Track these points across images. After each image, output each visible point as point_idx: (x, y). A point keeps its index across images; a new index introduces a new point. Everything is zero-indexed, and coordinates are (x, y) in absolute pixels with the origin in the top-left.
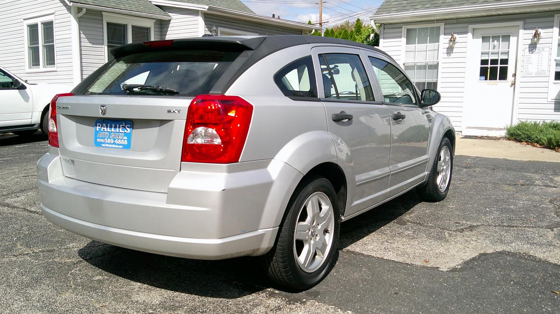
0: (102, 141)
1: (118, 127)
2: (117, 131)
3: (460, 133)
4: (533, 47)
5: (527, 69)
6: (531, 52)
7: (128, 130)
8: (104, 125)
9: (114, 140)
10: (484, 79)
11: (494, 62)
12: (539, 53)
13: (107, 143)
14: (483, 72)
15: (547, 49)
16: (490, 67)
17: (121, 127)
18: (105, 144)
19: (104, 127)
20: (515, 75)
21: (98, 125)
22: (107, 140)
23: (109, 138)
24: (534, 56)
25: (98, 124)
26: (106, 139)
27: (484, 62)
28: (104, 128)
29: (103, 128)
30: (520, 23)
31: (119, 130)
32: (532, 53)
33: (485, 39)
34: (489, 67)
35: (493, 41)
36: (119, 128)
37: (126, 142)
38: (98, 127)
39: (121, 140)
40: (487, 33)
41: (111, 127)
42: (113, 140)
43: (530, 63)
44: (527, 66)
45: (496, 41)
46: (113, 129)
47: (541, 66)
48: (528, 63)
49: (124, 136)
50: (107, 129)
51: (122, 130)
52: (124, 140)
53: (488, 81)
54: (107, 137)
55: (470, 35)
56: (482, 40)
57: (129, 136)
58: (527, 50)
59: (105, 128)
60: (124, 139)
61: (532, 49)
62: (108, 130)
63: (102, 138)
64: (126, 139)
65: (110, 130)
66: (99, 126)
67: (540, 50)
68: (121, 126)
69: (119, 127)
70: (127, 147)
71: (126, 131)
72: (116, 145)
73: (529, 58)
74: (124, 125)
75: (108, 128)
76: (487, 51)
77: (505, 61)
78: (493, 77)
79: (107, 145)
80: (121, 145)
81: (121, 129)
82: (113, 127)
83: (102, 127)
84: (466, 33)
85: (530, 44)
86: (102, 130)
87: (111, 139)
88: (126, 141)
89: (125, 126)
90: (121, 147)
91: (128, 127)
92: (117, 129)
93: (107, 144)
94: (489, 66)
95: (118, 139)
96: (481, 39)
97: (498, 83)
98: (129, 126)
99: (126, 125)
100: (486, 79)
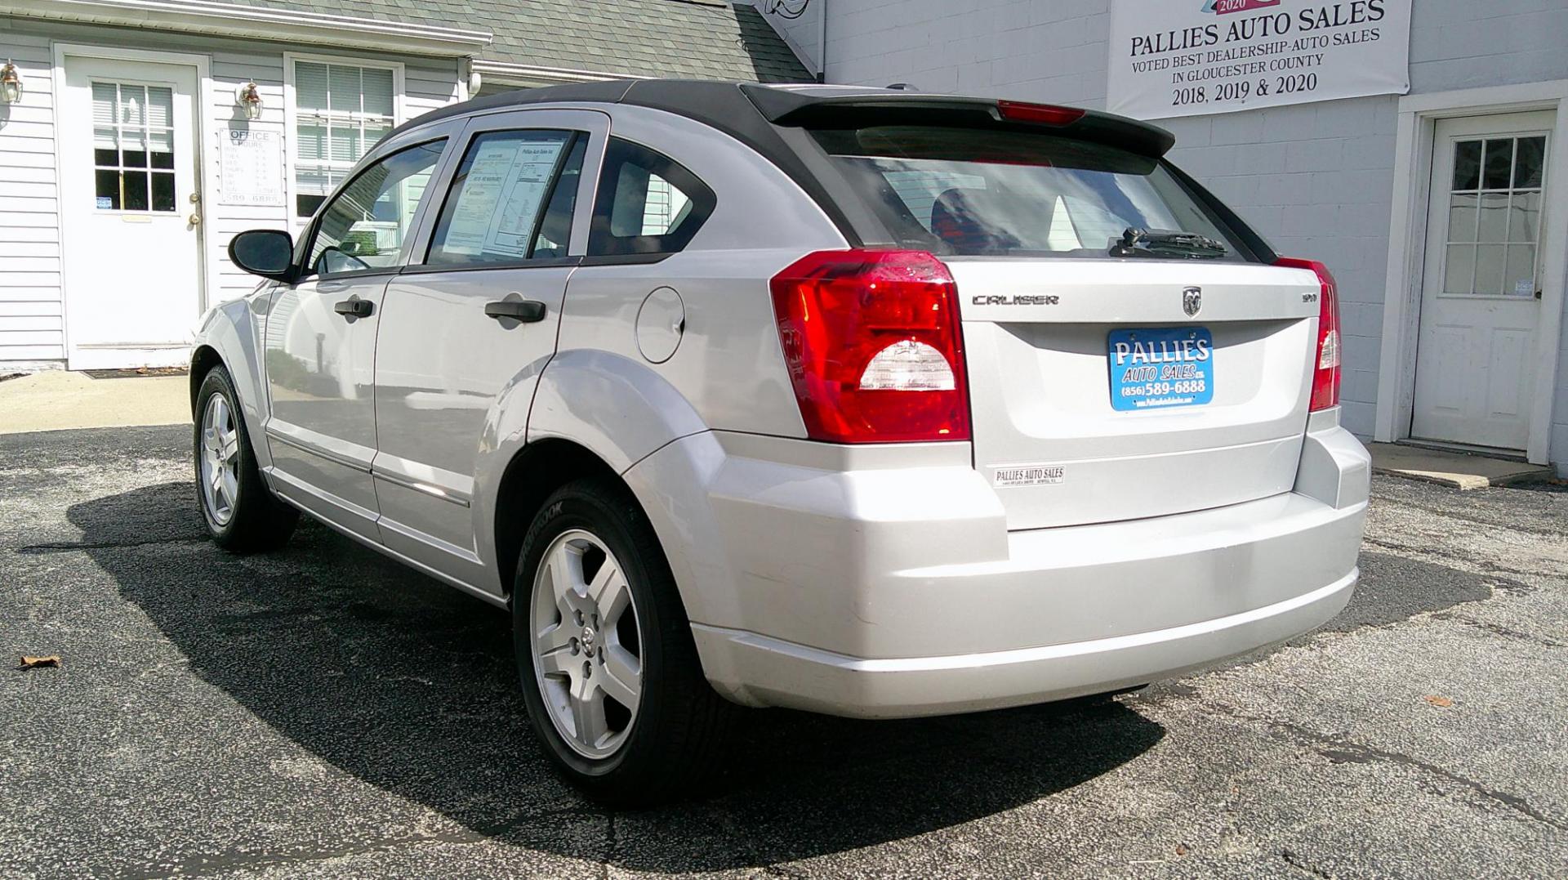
0: (1138, 391)
1: (1177, 347)
2: (1179, 358)
3: (60, 363)
4: (239, 126)
5: (231, 183)
6: (236, 142)
7: (1203, 354)
8: (1138, 344)
9: (1172, 384)
10: (111, 205)
11: (135, 158)
12: (255, 144)
13: (1153, 396)
14: (106, 186)
15: (273, 137)
16: (125, 172)
17: (1185, 346)
18: (1145, 400)
19: (1139, 351)
20: (198, 199)
21: (1119, 348)
22: (1151, 389)
23: (1157, 380)
24: (244, 152)
25: (1119, 345)
26: (1148, 385)
27: (105, 157)
28: (1139, 355)
29: (1136, 355)
30: (201, 61)
31: (1182, 356)
32: (239, 144)
33: (102, 89)
34: (122, 172)
35: (125, 99)
36: (1180, 350)
37: (1201, 387)
38: (1120, 354)
39: (1190, 381)
40: (107, 74)
41: (1158, 349)
42: (1168, 386)
43: (237, 169)
44: (230, 176)
45: (133, 100)
46: (1165, 354)
47: (265, 178)
48: (231, 169)
49: (1197, 371)
50: (1149, 358)
51: (1190, 355)
52: (1197, 380)
53: (122, 211)
54: (1152, 379)
55: (59, 72)
56: (91, 91)
57: (1207, 366)
58: (227, 134)
59: (1143, 355)
60: (1197, 377)
61: (239, 132)
62: (1154, 359)
63: (1136, 385)
64: (1203, 376)
65: (1157, 357)
66: (1123, 349)
67: (259, 136)
68: (1185, 342)
69: (1181, 348)
70: (1203, 398)
71: (1199, 356)
72: (1176, 398)
73: (232, 156)
74: (1192, 342)
75: (1153, 354)
76: (109, 125)
77: (165, 160)
78: (136, 201)
79: (1153, 402)
80: (1189, 394)
81: (1186, 352)
82: (1165, 348)
83: (1132, 351)
84: (49, 65)
85: (231, 120)
86: (1135, 361)
87: (1161, 382)
88: (1203, 382)
89: (1196, 343)
90: (1189, 400)
91: (1202, 343)
92: (1178, 353)
93: (1153, 400)
94: (121, 168)
95: (1183, 381)
96: (89, 90)
97: (150, 219)
98: (1205, 342)
99: (1196, 340)
100: (116, 206)
